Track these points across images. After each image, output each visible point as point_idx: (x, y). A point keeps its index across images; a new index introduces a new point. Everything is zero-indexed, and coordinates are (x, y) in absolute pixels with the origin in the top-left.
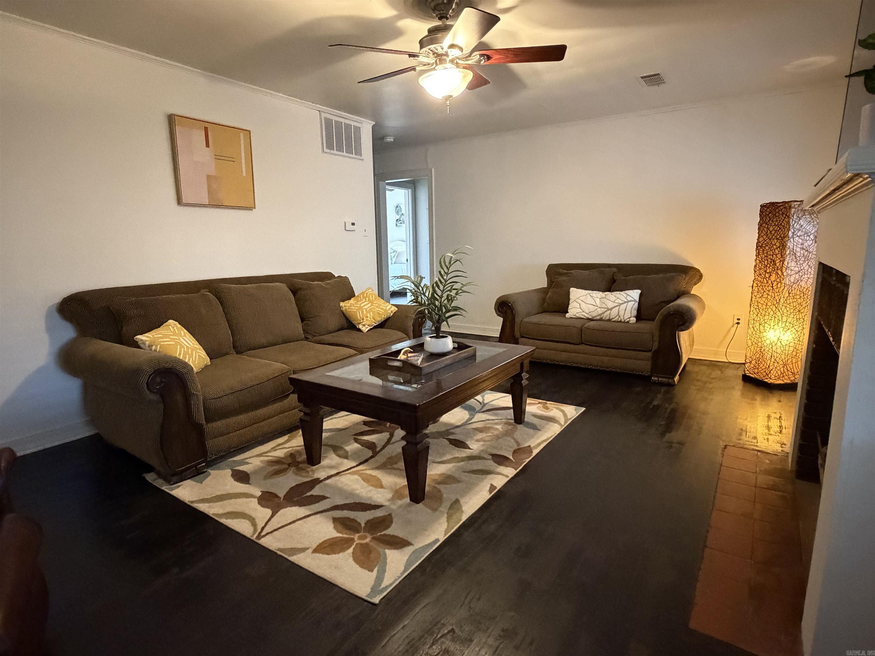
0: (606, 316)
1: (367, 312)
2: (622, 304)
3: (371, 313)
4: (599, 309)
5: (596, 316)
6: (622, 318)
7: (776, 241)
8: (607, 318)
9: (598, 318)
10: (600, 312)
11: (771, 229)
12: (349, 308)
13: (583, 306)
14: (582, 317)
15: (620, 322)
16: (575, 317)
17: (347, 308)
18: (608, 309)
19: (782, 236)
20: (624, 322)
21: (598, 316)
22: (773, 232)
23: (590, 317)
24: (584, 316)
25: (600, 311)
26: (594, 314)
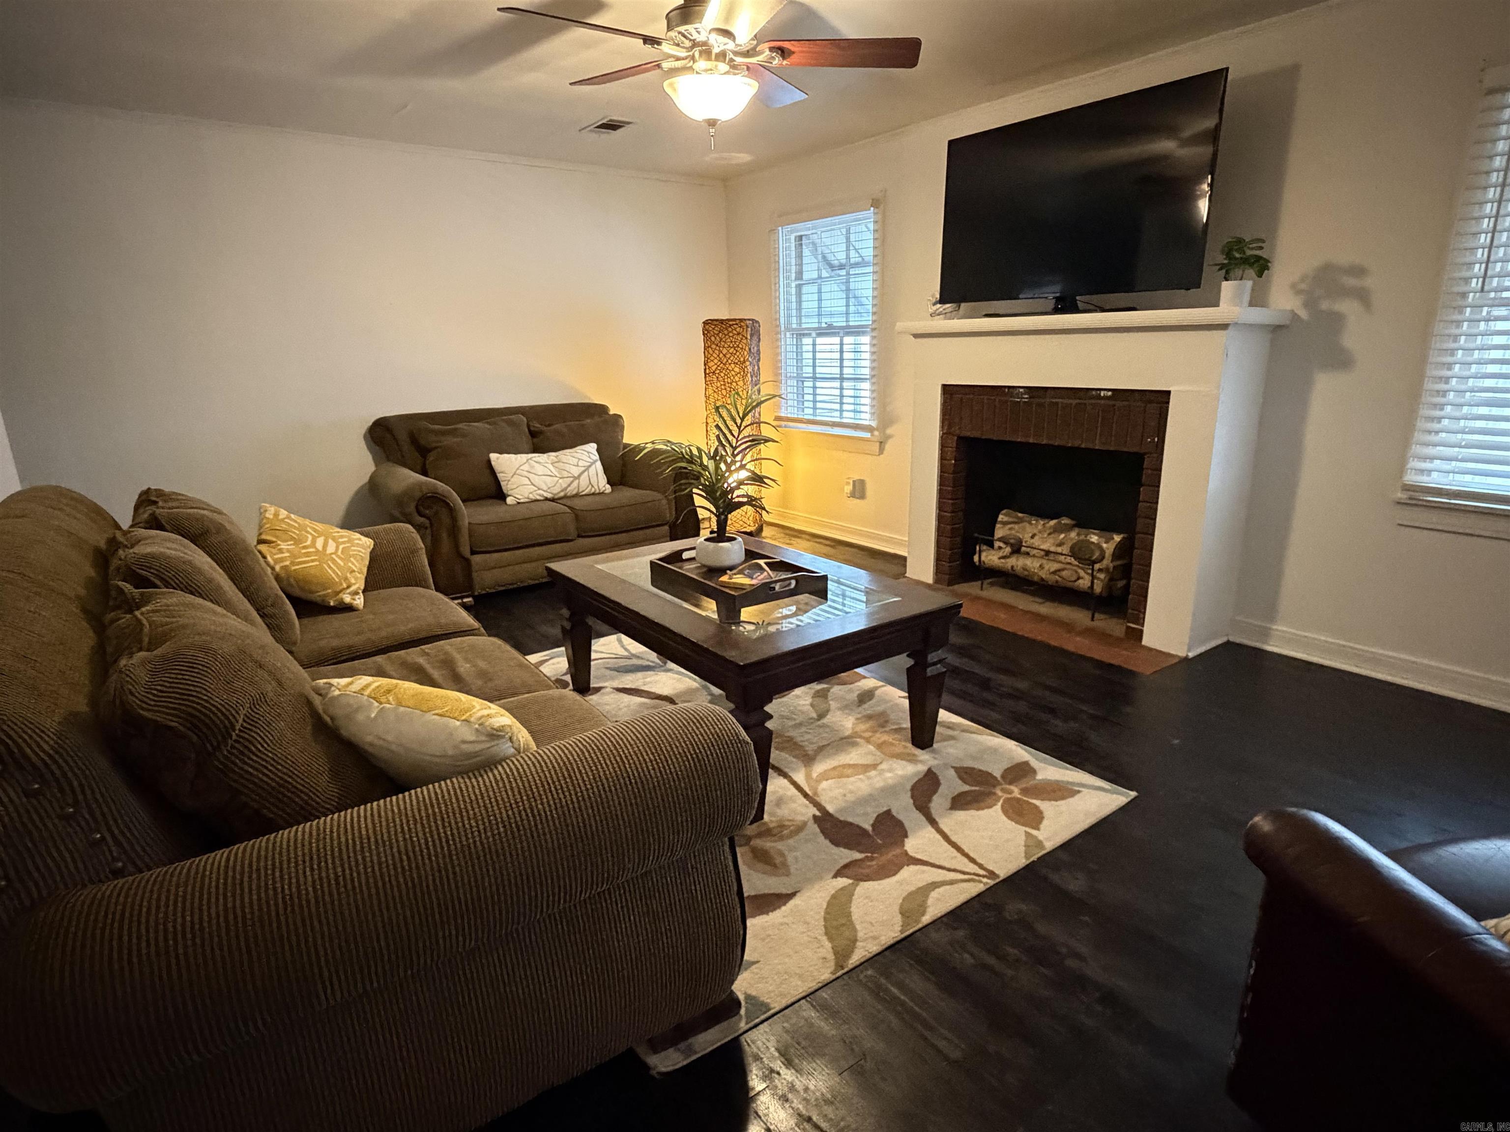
0: (572, 490)
1: (346, 560)
2: (590, 466)
3: (352, 559)
4: (561, 481)
5: (559, 493)
6: (596, 487)
7: (733, 365)
8: (574, 492)
9: (562, 494)
10: (564, 486)
11: (725, 351)
12: (293, 563)
13: (536, 480)
14: (539, 498)
15: (593, 494)
16: (527, 500)
17: (287, 563)
18: (575, 478)
19: (742, 359)
20: (599, 494)
21: (562, 491)
22: (728, 356)
23: (549, 496)
24: (542, 496)
25: (564, 483)
26: (556, 490)
